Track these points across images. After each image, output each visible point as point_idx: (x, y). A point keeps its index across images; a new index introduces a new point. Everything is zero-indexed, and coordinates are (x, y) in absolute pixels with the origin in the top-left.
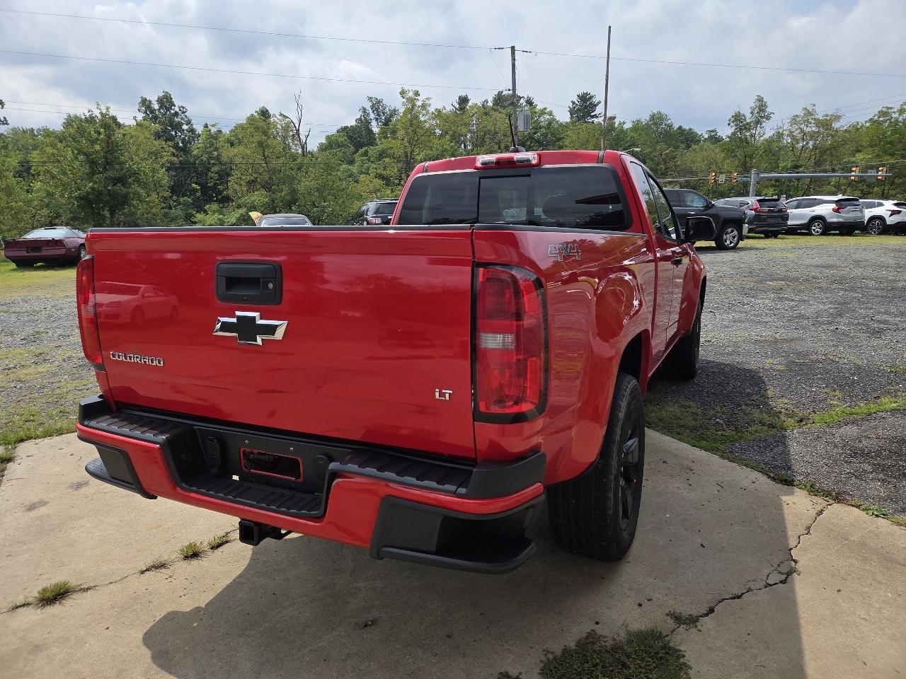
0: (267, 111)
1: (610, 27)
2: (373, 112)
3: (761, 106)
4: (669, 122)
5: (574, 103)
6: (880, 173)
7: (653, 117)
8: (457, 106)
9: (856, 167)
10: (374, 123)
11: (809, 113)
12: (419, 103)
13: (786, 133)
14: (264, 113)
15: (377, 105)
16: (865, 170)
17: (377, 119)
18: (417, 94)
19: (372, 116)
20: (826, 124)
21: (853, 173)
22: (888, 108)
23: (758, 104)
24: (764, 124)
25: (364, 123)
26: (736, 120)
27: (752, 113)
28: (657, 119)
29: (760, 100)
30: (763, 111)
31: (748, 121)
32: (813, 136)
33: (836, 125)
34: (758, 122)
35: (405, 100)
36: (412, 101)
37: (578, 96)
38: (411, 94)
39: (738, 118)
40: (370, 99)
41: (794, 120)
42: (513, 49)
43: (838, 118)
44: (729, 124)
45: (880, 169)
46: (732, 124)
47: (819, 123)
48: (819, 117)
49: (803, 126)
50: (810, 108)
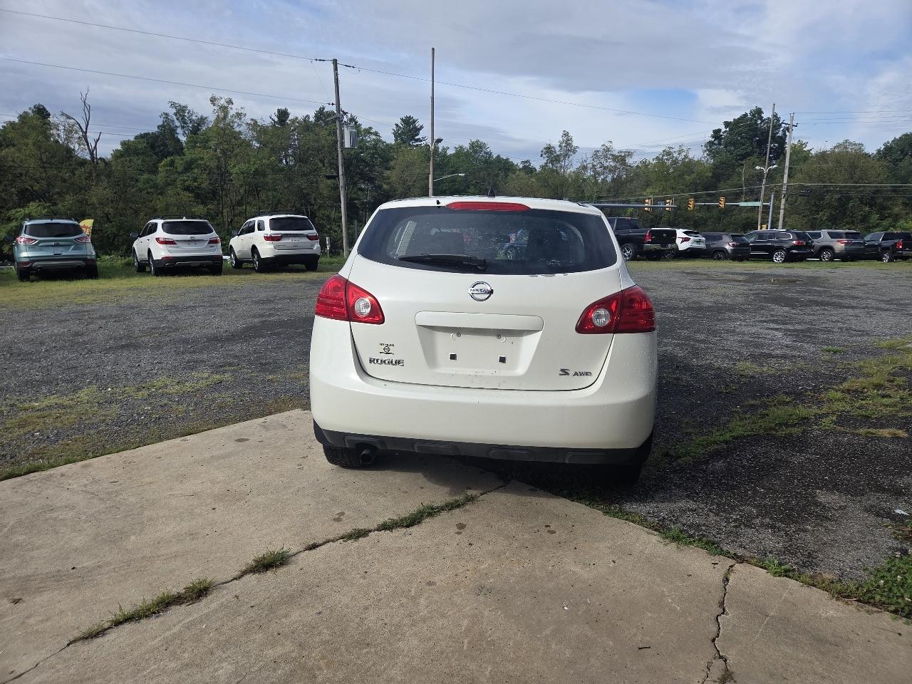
0: (44, 109)
1: (433, 49)
2: (178, 119)
3: (568, 140)
4: (488, 150)
5: (397, 125)
6: (667, 205)
7: (472, 145)
8: (276, 119)
9: (649, 199)
10: (179, 131)
11: (608, 150)
12: (232, 113)
13: (589, 166)
14: (41, 112)
15: (181, 111)
16: (656, 201)
17: (183, 127)
18: (230, 102)
19: (177, 123)
20: (621, 159)
21: (646, 205)
22: (670, 148)
23: (564, 138)
24: (571, 157)
25: (167, 130)
26: (547, 152)
27: (560, 146)
28: (477, 147)
30: (570, 145)
31: (558, 153)
32: (612, 170)
33: (630, 161)
34: (566, 155)
35: (215, 107)
36: (224, 109)
37: (402, 119)
38: (222, 102)
39: (549, 150)
40: (173, 105)
41: (596, 155)
42: (335, 62)
43: (629, 154)
44: (542, 156)
45: (668, 201)
46: (544, 156)
47: (615, 158)
48: (616, 153)
49: (603, 161)
50: (608, 145)
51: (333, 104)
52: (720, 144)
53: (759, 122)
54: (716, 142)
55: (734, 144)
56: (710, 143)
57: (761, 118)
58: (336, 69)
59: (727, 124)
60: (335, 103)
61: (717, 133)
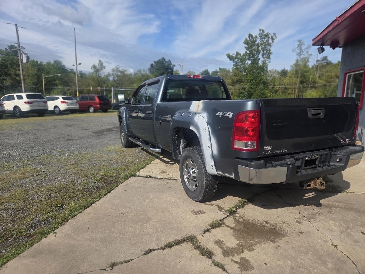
3: (101, 63)
13: (111, 74)
20: (123, 72)
22: (140, 69)
23: (100, 63)
24: (103, 70)
27: (98, 65)
29: (100, 61)
30: (102, 65)
31: (98, 68)
32: (118, 76)
34: (101, 69)
39: (94, 67)
41: (113, 70)
44: (91, 69)
46: (93, 69)
47: (120, 72)
48: (121, 70)
49: (116, 72)
50: (117, 67)
51: (16, 43)
52: (153, 69)
53: (165, 62)
54: (152, 68)
55: (158, 69)
56: (151, 69)
57: (165, 61)
58: (17, 29)
59: (155, 62)
60: (17, 43)
61: (152, 65)
